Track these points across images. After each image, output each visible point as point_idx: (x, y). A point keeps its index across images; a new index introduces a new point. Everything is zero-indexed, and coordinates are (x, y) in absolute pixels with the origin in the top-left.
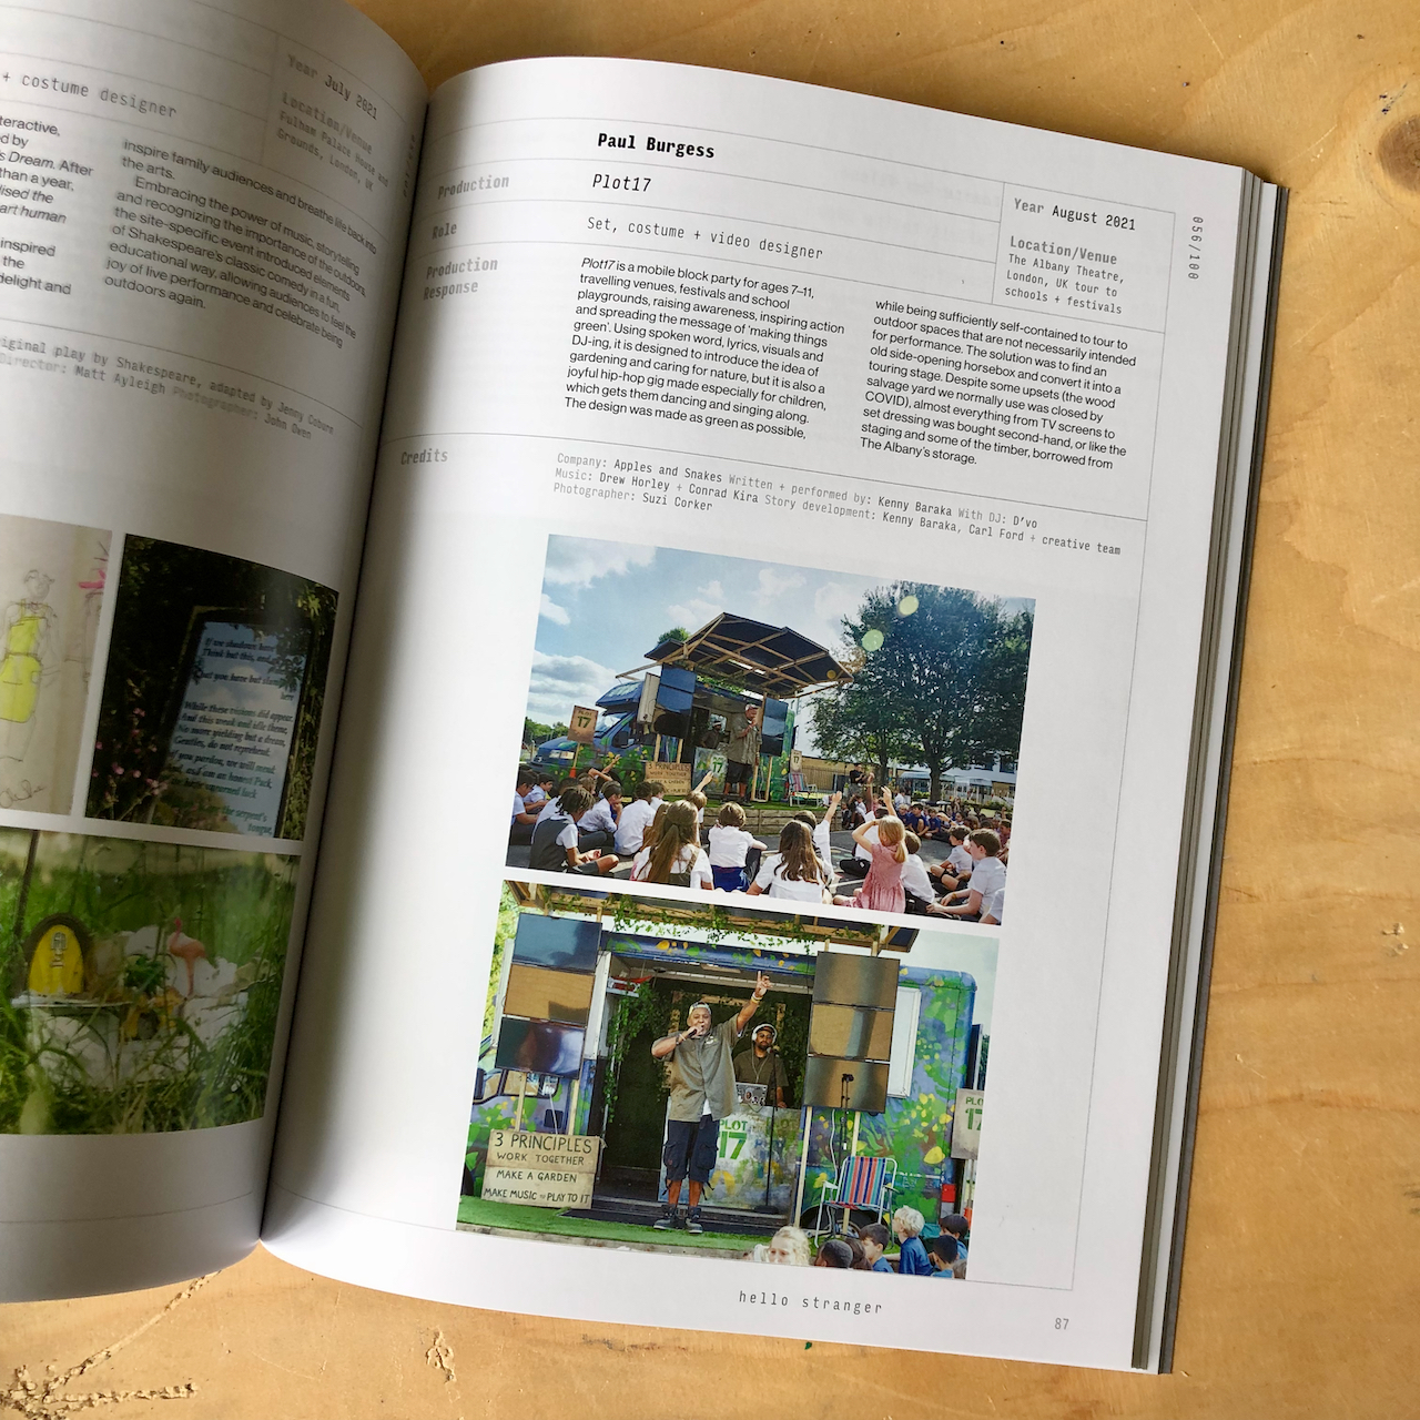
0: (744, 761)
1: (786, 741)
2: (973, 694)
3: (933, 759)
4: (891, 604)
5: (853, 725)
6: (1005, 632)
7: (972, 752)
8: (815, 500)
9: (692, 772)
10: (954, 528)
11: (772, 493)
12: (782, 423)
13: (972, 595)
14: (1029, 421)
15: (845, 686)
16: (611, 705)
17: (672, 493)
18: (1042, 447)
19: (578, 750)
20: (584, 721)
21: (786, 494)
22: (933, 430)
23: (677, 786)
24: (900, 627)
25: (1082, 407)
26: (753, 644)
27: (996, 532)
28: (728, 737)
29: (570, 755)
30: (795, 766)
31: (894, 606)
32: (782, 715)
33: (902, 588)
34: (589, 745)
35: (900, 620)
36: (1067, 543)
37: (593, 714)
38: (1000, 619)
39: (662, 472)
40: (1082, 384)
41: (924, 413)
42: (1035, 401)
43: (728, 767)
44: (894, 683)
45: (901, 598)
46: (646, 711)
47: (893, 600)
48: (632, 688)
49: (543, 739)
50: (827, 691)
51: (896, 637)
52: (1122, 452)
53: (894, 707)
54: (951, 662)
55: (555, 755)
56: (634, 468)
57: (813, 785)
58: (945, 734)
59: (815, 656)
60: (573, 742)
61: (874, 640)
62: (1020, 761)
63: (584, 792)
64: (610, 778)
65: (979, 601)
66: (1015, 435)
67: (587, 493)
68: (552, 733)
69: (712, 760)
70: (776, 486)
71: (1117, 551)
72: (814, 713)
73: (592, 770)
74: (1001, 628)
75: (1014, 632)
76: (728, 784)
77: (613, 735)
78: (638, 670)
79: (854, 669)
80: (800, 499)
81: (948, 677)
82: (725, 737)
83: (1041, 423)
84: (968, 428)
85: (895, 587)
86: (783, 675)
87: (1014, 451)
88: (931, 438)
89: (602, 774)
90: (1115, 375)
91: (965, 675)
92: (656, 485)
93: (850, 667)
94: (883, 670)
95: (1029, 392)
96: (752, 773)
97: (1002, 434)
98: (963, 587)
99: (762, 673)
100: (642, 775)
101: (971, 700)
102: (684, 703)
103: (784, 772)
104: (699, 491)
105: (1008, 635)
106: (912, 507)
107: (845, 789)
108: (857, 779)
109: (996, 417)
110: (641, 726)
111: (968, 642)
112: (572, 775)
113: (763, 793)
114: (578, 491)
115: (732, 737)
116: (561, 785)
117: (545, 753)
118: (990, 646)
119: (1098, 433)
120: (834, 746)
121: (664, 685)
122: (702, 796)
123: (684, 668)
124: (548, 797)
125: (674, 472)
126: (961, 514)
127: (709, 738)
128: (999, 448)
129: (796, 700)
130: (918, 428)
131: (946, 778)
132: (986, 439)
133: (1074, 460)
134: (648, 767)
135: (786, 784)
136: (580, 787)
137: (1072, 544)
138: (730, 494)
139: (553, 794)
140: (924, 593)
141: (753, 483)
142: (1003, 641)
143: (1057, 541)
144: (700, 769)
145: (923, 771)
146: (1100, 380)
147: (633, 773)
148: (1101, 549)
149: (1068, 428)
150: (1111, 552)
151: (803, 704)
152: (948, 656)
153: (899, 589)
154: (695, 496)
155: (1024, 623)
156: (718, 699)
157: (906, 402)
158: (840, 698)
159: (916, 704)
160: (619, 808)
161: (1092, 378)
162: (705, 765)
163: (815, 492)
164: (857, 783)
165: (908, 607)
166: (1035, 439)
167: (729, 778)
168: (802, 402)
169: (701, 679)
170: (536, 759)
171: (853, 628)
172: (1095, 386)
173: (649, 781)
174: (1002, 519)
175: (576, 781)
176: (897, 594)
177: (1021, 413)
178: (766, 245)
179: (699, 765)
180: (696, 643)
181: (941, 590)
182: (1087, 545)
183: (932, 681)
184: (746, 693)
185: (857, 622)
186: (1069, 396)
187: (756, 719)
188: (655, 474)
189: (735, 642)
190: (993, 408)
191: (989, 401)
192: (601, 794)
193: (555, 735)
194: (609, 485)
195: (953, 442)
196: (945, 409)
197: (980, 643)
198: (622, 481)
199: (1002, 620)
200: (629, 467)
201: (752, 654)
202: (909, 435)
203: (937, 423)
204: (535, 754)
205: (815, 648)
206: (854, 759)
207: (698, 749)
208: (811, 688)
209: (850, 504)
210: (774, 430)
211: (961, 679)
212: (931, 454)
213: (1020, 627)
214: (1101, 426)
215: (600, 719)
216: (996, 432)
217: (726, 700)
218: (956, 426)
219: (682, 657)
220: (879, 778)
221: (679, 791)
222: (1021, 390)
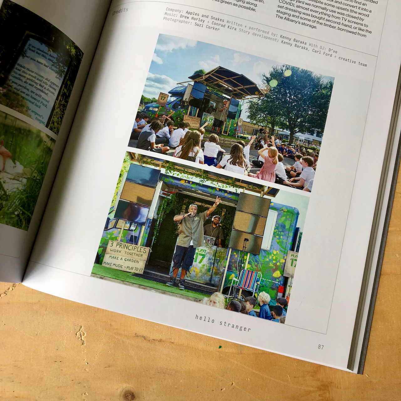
0: (220, 120)
1: (237, 114)
2: (309, 107)
3: (292, 128)
4: (281, 72)
5: (263, 112)
6: (322, 87)
7: (306, 128)
8: (257, 32)
9: (201, 121)
10: (307, 49)
11: (242, 28)
12: (248, 6)
13: (312, 73)
14: (337, 18)
15: (262, 98)
16: (174, 93)
17: (205, 24)
18: (341, 26)
19: (160, 108)
20: (163, 98)
21: (247, 29)
22: (302, 15)
23: (194, 125)
24: (284, 80)
25: (357, 15)
26: (229, 79)
27: (322, 53)
28: (216, 110)
29: (157, 110)
30: (240, 124)
31: (282, 72)
32: (237, 105)
33: (286, 67)
34: (164, 107)
35: (284, 77)
36: (347, 60)
37: (167, 96)
38: (321, 83)
39: (203, 16)
40: (358, 8)
41: (299, 9)
42: (340, 11)
43: (214, 121)
44: (280, 99)
45: (285, 70)
46: (186, 97)
47: (282, 70)
48: (182, 88)
49: (147, 103)
50: (254, 99)
51: (283, 83)
52: (370, 32)
53: (279, 108)
54: (302, 95)
55: (151, 109)
56: (193, 14)
57: (246, 132)
58: (297, 120)
59: (251, 86)
60: (158, 105)
61: (274, 83)
62: (324, 133)
63: (160, 123)
64: (170, 119)
65: (314, 75)
66: (332, 21)
67: (175, 21)
68: (151, 101)
69: (209, 118)
70: (244, 26)
71: (366, 65)
72: (249, 106)
73: (164, 116)
74: (321, 86)
75: (325, 88)
76: (214, 127)
77: (173, 104)
78: (185, 82)
79: (265, 92)
80: (252, 32)
81: (300, 100)
82: (215, 110)
83: (341, 19)
84: (315, 17)
86: (239, 91)
87: (331, 26)
88: (301, 18)
89: (167, 117)
90: (370, 6)
91: (306, 100)
92: (200, 20)
93: (264, 91)
94: (276, 94)
95: (338, 8)
96: (223, 124)
97: (327, 20)
98: (309, 69)
99: (231, 89)
100: (182, 120)
101: (308, 109)
102: (201, 96)
103: (235, 125)
104: (215, 24)
105: (324, 88)
106: (292, 40)
107: (257, 135)
108: (262, 132)
109: (325, 14)
110: (184, 102)
111: (308, 89)
112: (156, 117)
113: (226, 132)
114: (172, 20)
115: (217, 110)
116: (152, 120)
117: (147, 108)
118: (317, 91)
119: (362, 25)
120: (255, 119)
121: (194, 89)
122: (203, 130)
123: (202, 84)
124: (146, 123)
125: (207, 17)
126: (310, 45)
127: (209, 110)
128: (325, 25)
129: (243, 100)
130: (297, 14)
131: (296, 136)
132: (321, 21)
133: (353, 33)
134: (185, 117)
135: (236, 130)
136: (159, 121)
137: (349, 61)
138: (227, 26)
139: (148, 122)
140: (293, 69)
141: (235, 24)
142: (322, 90)
143: (344, 59)
144: (204, 120)
145: (288, 132)
146: (364, 7)
147: (179, 118)
148: (360, 64)
149: (351, 22)
150: (364, 65)
151: (245, 102)
152: (300, 93)
153: (285, 67)
154: (213, 26)
155: (330, 85)
156: (214, 96)
157: (293, 5)
158: (259, 102)
159: (288, 108)
160: (172, 130)
161: (361, 6)
162: (206, 119)
163: (258, 30)
164: (262, 133)
165: (288, 73)
166: (339, 23)
167: (215, 125)
169: (208, 88)
170: (144, 110)
171: (267, 78)
172: (362, 9)
173: (185, 122)
174: (325, 49)
175: (157, 119)
176: (284, 69)
177: (334, 14)
179: (204, 119)
180: (208, 75)
181: (300, 69)
182: (355, 62)
183: (294, 100)
184: (224, 95)
185: (268, 76)
186: (352, 11)
187: (227, 105)
188: (200, 17)
189: (223, 77)
190: (325, 11)
191: (323, 9)
192: (166, 125)
193: (152, 102)
194: (183, 19)
195: (309, 20)
196: (307, 9)
197: (313, 90)
198: (188, 18)
199: (322, 83)
200: (191, 13)
201: (228, 82)
202: (293, 16)
203: (304, 14)
204: (144, 108)
205: (250, 83)
206: (262, 124)
207: (204, 113)
208: (249, 97)
209: (270, 35)
210: (245, 7)
211: (305, 102)
212: (301, 23)
213: (328, 86)
214: (363, 23)
215: (169, 98)
216: (325, 19)
217: (217, 97)
218: (311, 15)
219: (202, 80)
220: (270, 133)
221: (195, 127)
222: (335, 7)
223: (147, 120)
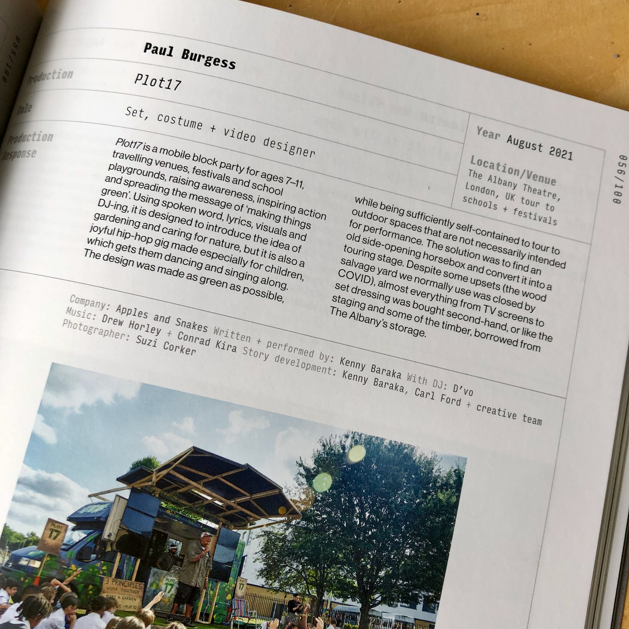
0: (193, 584)
1: (233, 573)
2: (404, 537)
3: (364, 596)
4: (342, 451)
5: (297, 558)
6: (438, 485)
7: (400, 592)
8: (286, 355)
9: (145, 591)
10: (402, 390)
11: (249, 345)
12: (266, 288)
13: (412, 449)
14: (473, 306)
15: (294, 522)
16: (80, 521)
17: (162, 338)
18: (482, 328)
19: (45, 560)
20: (54, 534)
21: (262, 348)
22: (392, 306)
23: (128, 603)
24: (347, 472)
25: (518, 299)
26: (215, 477)
27: (437, 397)
28: (182, 561)
29: (37, 564)
30: (240, 593)
31: (344, 453)
32: (234, 544)
33: (353, 438)
34: (55, 556)
35: (348, 466)
36: (497, 412)
37: (64, 528)
38: (435, 473)
39: (156, 319)
40: (520, 280)
41: (385, 291)
42: (480, 289)
43: (178, 589)
44: (338, 523)
45: (351, 447)
46: (111, 530)
47: (343, 448)
48: (101, 508)
49: (15, 546)
50: (276, 525)
51: (344, 482)
52: (549, 339)
53: (335, 545)
54: (389, 508)
55: (23, 562)
56: (133, 313)
57: (254, 612)
58: (377, 573)
59: (270, 493)
60: (41, 552)
61: (324, 482)
62: (442, 602)
63: (44, 601)
64: (69, 590)
65: (418, 455)
66: (460, 317)
67: (90, 330)
68: (25, 541)
69: (165, 581)
70: (254, 340)
71: (540, 422)
72: (262, 545)
73: (54, 581)
74: (435, 481)
75: (446, 486)
76: (176, 605)
77: (78, 549)
78: (109, 492)
79: (303, 507)
80: (273, 353)
81: (386, 520)
82: (179, 561)
83: (483, 308)
84: (421, 307)
85: (347, 437)
86: (239, 507)
87: (459, 329)
88: (390, 313)
89: (63, 585)
90: (548, 275)
91: (400, 521)
92: (150, 330)
93: (300, 505)
94: (329, 510)
95: (476, 282)
96: (200, 595)
97: (450, 314)
98: (406, 441)
99: (221, 504)
100: (99, 589)
101: (403, 543)
102: (145, 525)
103: (229, 597)
104: (186, 338)
105: (441, 488)
106: (368, 368)
107: (283, 617)
108: (294, 609)
109: (446, 300)
110: (104, 543)
111: (405, 491)
112: (36, 583)
113: (207, 615)
114: (82, 327)
115: (185, 561)
116: (25, 591)
117: (16, 559)
118: (425, 496)
119: (530, 321)
120: (277, 577)
121: (131, 507)
122: (150, 614)
123: (151, 494)
124: (11, 601)
125: (167, 320)
126: (409, 378)
127: (165, 560)
128: (446, 326)
129: (248, 531)
130: (380, 303)
131: (374, 614)
132: (436, 317)
133: (509, 342)
134: (105, 582)
135: (230, 608)
136: (41, 595)
137: (502, 413)
138: (213, 343)
139: (16, 599)
140: (370, 443)
141: (235, 336)
142: (436, 492)
143: (489, 409)
144: (151, 588)
145: (355, 605)
146: (535, 277)
147: (91, 587)
148: (526, 419)
149: (506, 315)
150: (534, 423)
151: (253, 536)
152: (386, 503)
153: (350, 438)
154: (180, 343)
155: (455, 478)
156: (178, 525)
157: (372, 281)
158: (287, 532)
159: (355, 544)
160: (72, 619)
161: (529, 275)
162: (158, 585)
163: (287, 348)
164: (294, 612)
165: (356, 455)
166: (477, 321)
167: (179, 598)
168: (284, 273)
169: (164, 505)
170: (7, 564)
171: (307, 470)
172: (531, 283)
173: (104, 595)
174: (444, 386)
175: (38, 590)
176: (348, 443)
177: (467, 299)
178: (268, 143)
179: (152, 585)
180: (164, 472)
181: (386, 443)
182: (514, 415)
183: (371, 523)
184: (204, 521)
185: (311, 464)
186: (508, 289)
187: (210, 547)
188: (150, 320)
189: (200, 473)
190: (444, 293)
191: (441, 286)
192: (59, 604)
193: (27, 544)
194: (109, 326)
195: (409, 317)
196: (404, 289)
197: (416, 493)
198: (121, 323)
199: (437, 474)
200: (128, 312)
201: (214, 486)
202: (371, 308)
203: (396, 301)
204: (7, 559)
205: (270, 485)
206: (293, 590)
207: (154, 570)
208: (263, 521)
209: (316, 361)
210: (258, 293)
211: (396, 525)
212: (389, 325)
213: (452, 482)
214: (533, 316)
215: (69, 533)
216: (445, 313)
217: (184, 527)
218: (412, 304)
219: (150, 483)
220: (314, 609)
221: (130, 607)
222: (469, 280)
223: (14, 591)
